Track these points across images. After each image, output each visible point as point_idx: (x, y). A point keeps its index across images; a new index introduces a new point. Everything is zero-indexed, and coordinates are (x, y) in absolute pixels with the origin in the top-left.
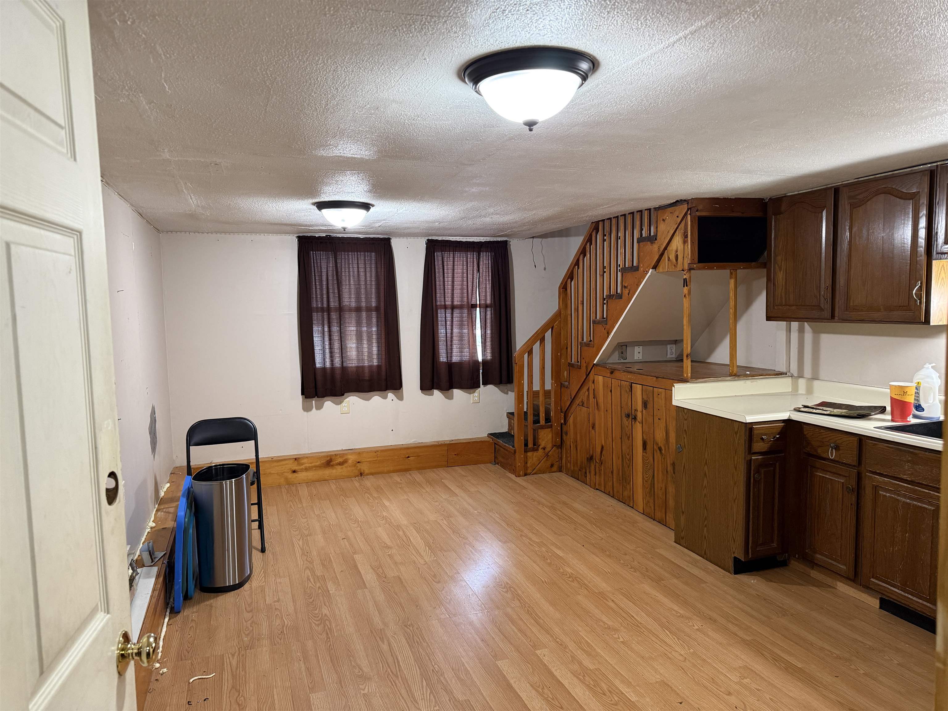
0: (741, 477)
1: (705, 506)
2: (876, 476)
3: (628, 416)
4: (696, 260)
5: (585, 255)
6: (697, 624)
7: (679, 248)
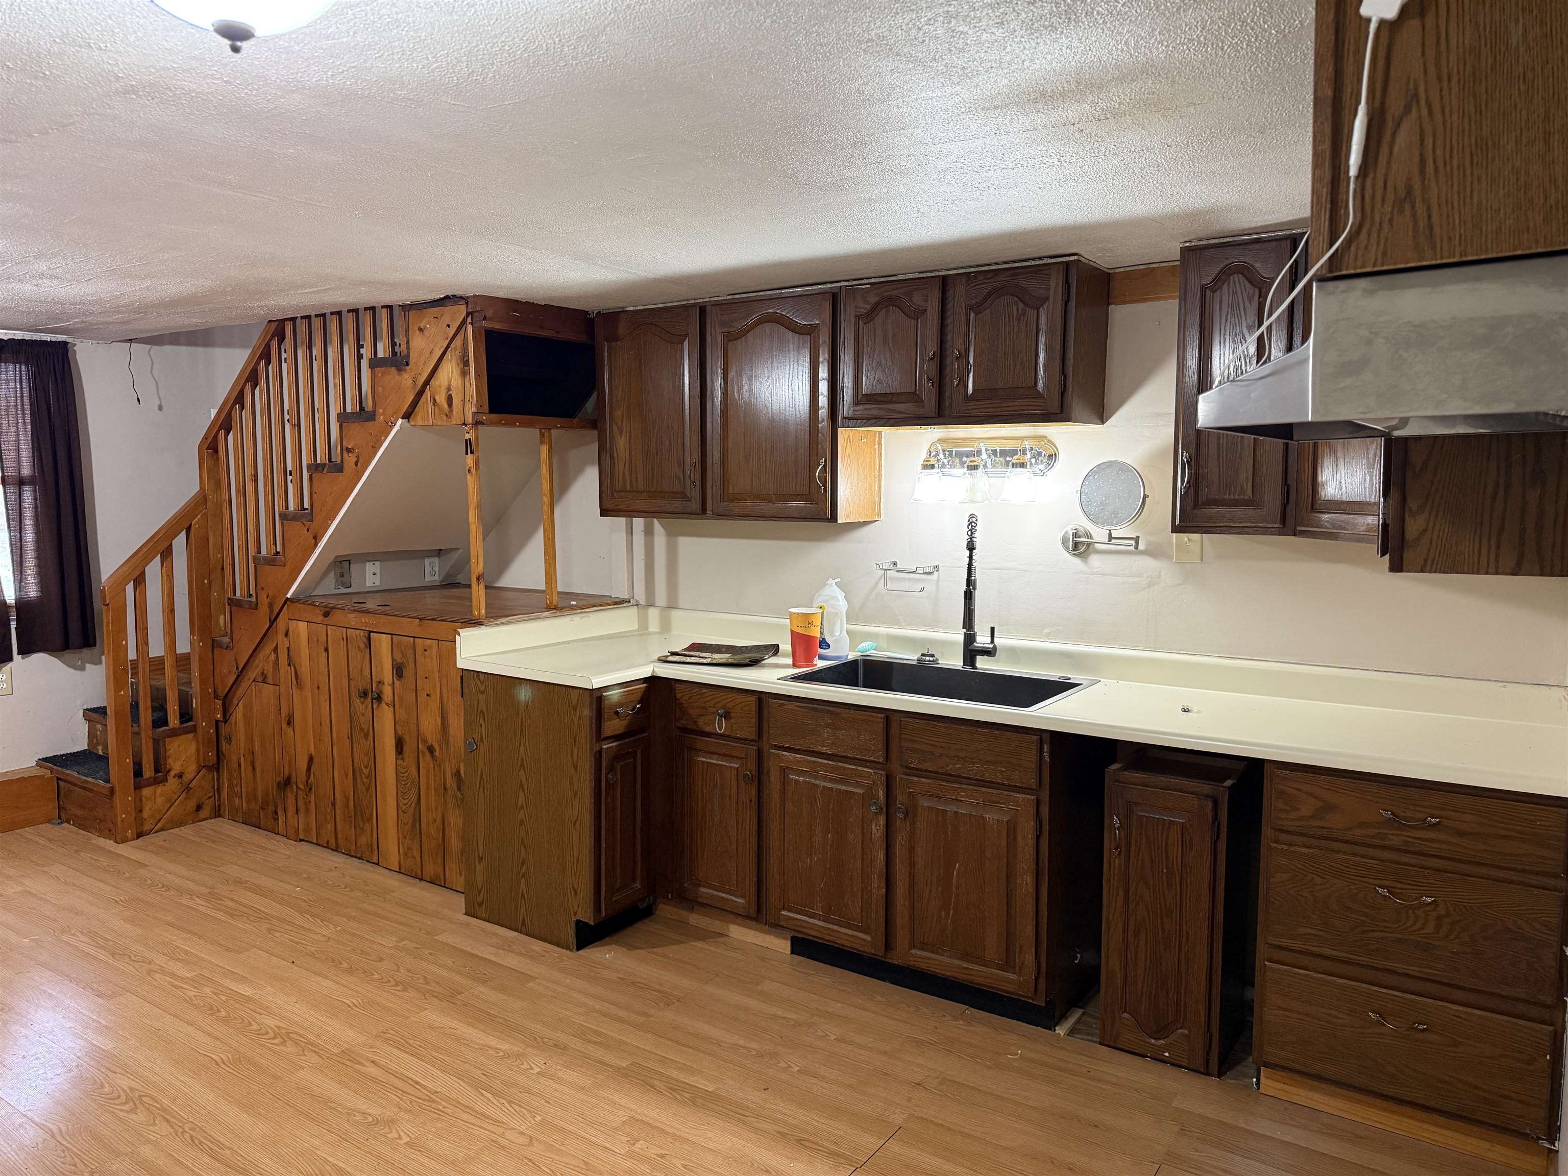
0: (585, 782)
1: (523, 840)
2: (784, 753)
3: (364, 694)
4: (486, 408)
5: (255, 384)
6: (537, 1062)
7: (454, 384)
